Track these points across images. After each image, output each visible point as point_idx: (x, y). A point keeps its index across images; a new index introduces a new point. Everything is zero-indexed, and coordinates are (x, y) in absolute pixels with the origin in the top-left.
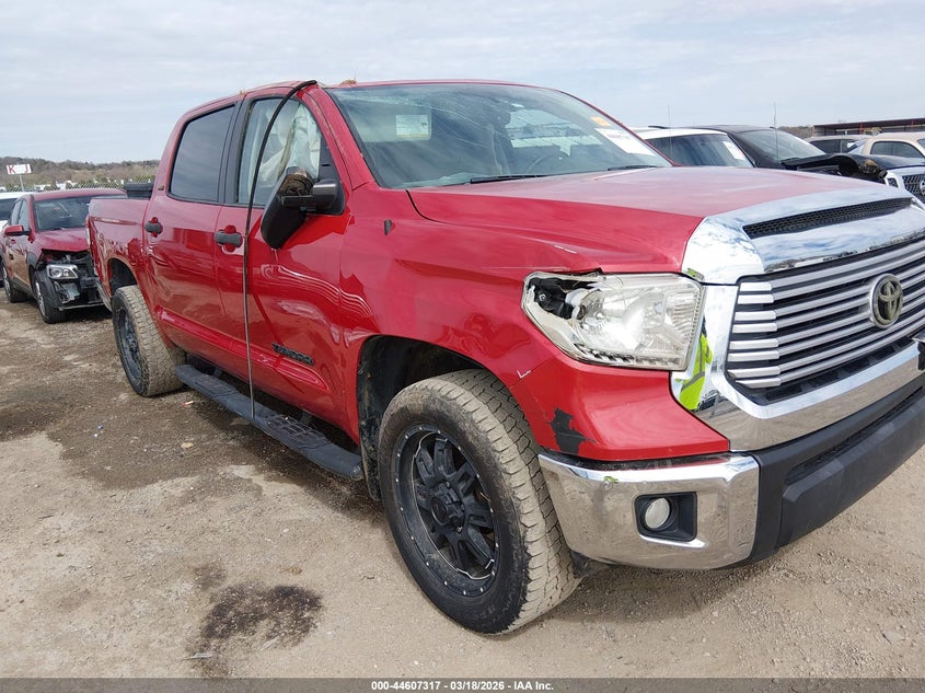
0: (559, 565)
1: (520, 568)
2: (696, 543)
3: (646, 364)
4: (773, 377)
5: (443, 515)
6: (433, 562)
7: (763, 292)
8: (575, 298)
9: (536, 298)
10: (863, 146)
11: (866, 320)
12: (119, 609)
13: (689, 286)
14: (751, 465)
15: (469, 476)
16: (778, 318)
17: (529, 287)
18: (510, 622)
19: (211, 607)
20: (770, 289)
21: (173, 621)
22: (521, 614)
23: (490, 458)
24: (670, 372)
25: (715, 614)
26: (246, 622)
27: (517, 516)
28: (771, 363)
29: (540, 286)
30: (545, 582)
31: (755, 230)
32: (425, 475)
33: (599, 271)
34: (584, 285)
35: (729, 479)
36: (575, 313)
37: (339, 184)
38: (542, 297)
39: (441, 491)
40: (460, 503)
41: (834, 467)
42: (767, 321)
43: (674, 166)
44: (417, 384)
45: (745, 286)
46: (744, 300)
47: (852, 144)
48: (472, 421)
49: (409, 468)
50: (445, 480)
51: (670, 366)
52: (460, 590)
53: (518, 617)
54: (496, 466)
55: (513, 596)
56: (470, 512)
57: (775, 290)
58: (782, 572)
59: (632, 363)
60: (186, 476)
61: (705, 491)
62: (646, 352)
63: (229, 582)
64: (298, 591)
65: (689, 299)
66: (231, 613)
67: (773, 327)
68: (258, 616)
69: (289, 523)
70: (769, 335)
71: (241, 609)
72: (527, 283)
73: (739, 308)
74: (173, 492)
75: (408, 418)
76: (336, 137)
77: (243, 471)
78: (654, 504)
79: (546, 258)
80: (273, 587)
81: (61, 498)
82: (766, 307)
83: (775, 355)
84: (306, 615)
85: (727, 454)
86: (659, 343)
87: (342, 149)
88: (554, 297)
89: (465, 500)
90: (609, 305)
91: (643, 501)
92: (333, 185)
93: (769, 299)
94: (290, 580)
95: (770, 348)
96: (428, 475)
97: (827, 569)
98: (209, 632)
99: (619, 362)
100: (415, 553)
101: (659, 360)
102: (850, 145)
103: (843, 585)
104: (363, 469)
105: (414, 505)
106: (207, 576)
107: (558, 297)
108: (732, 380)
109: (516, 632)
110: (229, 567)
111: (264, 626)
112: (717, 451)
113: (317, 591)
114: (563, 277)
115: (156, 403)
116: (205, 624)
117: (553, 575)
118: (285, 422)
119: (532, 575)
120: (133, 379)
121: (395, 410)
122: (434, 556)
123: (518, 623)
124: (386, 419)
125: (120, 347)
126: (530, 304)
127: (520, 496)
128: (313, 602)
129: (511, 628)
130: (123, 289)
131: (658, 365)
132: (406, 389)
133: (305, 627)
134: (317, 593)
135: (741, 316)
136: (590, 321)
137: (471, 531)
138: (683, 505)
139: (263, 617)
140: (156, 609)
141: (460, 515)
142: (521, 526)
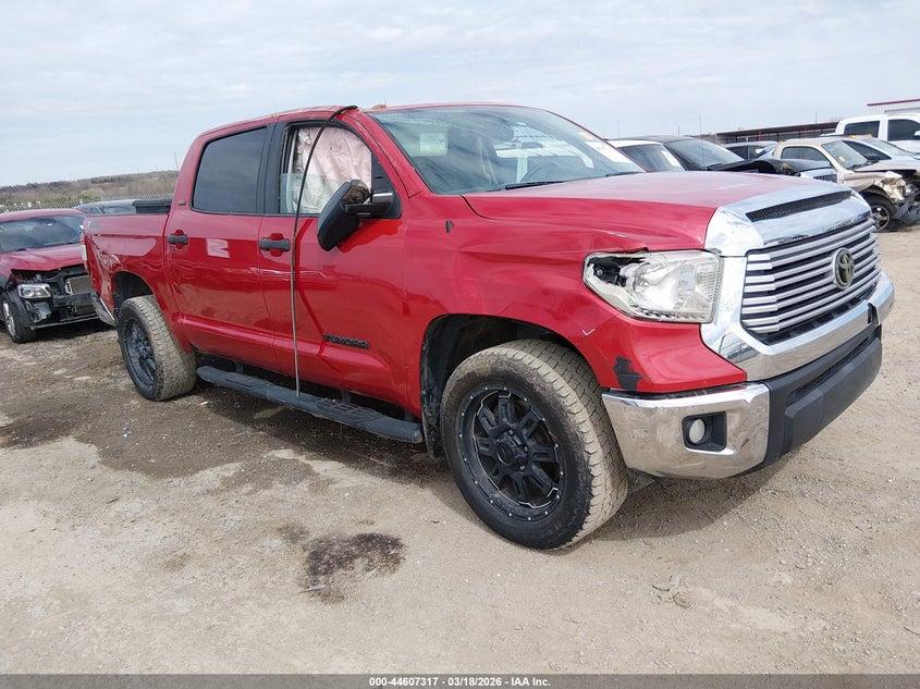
0: (613, 484)
1: (585, 487)
2: (727, 452)
3: (682, 319)
4: (774, 324)
5: (509, 457)
6: (496, 500)
7: (765, 261)
8: (628, 271)
9: (595, 273)
10: (773, 151)
11: (831, 283)
12: (224, 564)
13: (711, 259)
14: (763, 389)
15: (532, 422)
16: (776, 280)
17: (588, 265)
18: (574, 534)
19: (306, 554)
20: (769, 259)
21: (278, 567)
22: (585, 526)
23: (556, 403)
24: (700, 324)
25: (725, 523)
26: (344, 561)
27: (581, 444)
28: (772, 314)
29: (598, 264)
30: (603, 499)
31: (755, 216)
32: (488, 428)
33: (646, 250)
34: (637, 261)
35: (749, 401)
36: (630, 282)
37: (395, 193)
38: (599, 272)
39: (506, 438)
40: (524, 445)
41: (815, 394)
42: (768, 282)
43: (648, 171)
44: (483, 352)
45: (752, 257)
46: (752, 267)
47: (761, 150)
48: (538, 375)
49: (471, 424)
50: (509, 429)
51: (699, 320)
52: (525, 517)
53: (582, 529)
54: (562, 409)
55: (578, 511)
56: (534, 451)
57: (773, 260)
58: (770, 492)
59: (672, 318)
60: (232, 461)
61: (731, 411)
62: (683, 309)
63: (313, 536)
64: (377, 536)
65: (710, 268)
66: (327, 557)
67: (772, 287)
68: (351, 558)
69: (348, 489)
70: (770, 293)
71: (334, 553)
72: (587, 262)
73: (749, 273)
74: (227, 474)
75: (474, 380)
76: (387, 153)
77: (285, 454)
78: (696, 422)
79: (599, 242)
80: (355, 535)
81: (119, 487)
82: (767, 272)
83: (774, 308)
84: (393, 552)
85: (747, 383)
86: (691, 302)
87: (395, 164)
88: (610, 271)
89: (530, 443)
90: (651, 275)
91: (688, 421)
92: (390, 194)
93: (769, 266)
94: (368, 530)
95: (771, 303)
96: (490, 428)
97: (804, 487)
98: (314, 571)
99: (663, 318)
100: (479, 494)
101: (692, 315)
102: (758, 151)
103: (819, 498)
104: (422, 432)
105: (475, 455)
106: (292, 534)
107: (613, 271)
108: (746, 328)
109: (578, 544)
110: (308, 525)
111: (359, 564)
112: (737, 381)
113: (395, 535)
114: (618, 256)
115: (171, 405)
116: (307, 566)
117: (609, 492)
118: (334, 404)
119: (595, 491)
120: (142, 385)
121: (461, 376)
122: (497, 495)
123: (581, 534)
124: (450, 384)
125: (125, 355)
126: (591, 277)
127: (583, 430)
128: (395, 543)
129: (575, 539)
130: (133, 300)
131: (691, 319)
132: (472, 357)
133: (397, 560)
134: (395, 536)
135: (751, 279)
136: (638, 289)
137: (534, 467)
138: (715, 424)
139: (355, 557)
140: (257, 561)
141: (524, 455)
142: (585, 454)
